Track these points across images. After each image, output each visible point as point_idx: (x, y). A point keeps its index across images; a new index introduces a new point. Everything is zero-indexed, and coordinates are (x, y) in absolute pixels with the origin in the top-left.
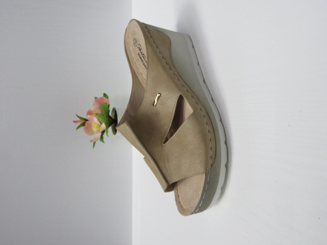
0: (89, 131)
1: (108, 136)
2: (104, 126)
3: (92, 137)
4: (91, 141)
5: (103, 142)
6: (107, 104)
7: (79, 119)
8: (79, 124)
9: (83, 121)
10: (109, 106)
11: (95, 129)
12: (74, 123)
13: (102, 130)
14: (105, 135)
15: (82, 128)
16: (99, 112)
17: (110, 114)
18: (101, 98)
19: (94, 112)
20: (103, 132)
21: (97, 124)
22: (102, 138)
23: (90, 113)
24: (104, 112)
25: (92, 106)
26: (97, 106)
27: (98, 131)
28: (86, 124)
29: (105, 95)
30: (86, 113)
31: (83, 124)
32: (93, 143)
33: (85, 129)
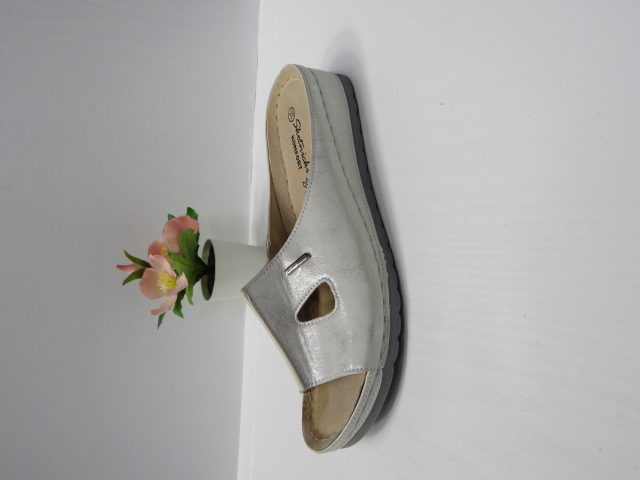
0: (151, 289)
1: (192, 303)
2: (183, 280)
3: (156, 304)
4: (154, 312)
5: (181, 315)
6: (193, 230)
7: (130, 262)
8: (130, 272)
9: (140, 267)
10: (198, 234)
11: (164, 286)
12: (118, 270)
13: (178, 290)
14: (185, 301)
15: (137, 282)
16: (175, 248)
17: (200, 254)
18: (181, 218)
19: (164, 249)
20: (181, 294)
21: (168, 275)
22: (178, 306)
23: (155, 250)
24: (185, 250)
25: (161, 235)
26: (172, 235)
27: (170, 292)
28: (145, 274)
29: (190, 211)
30: (146, 249)
31: (139, 274)
32: (157, 317)
33: (141, 284)
